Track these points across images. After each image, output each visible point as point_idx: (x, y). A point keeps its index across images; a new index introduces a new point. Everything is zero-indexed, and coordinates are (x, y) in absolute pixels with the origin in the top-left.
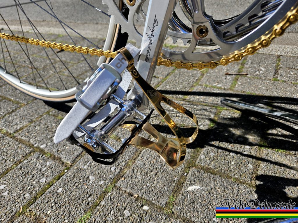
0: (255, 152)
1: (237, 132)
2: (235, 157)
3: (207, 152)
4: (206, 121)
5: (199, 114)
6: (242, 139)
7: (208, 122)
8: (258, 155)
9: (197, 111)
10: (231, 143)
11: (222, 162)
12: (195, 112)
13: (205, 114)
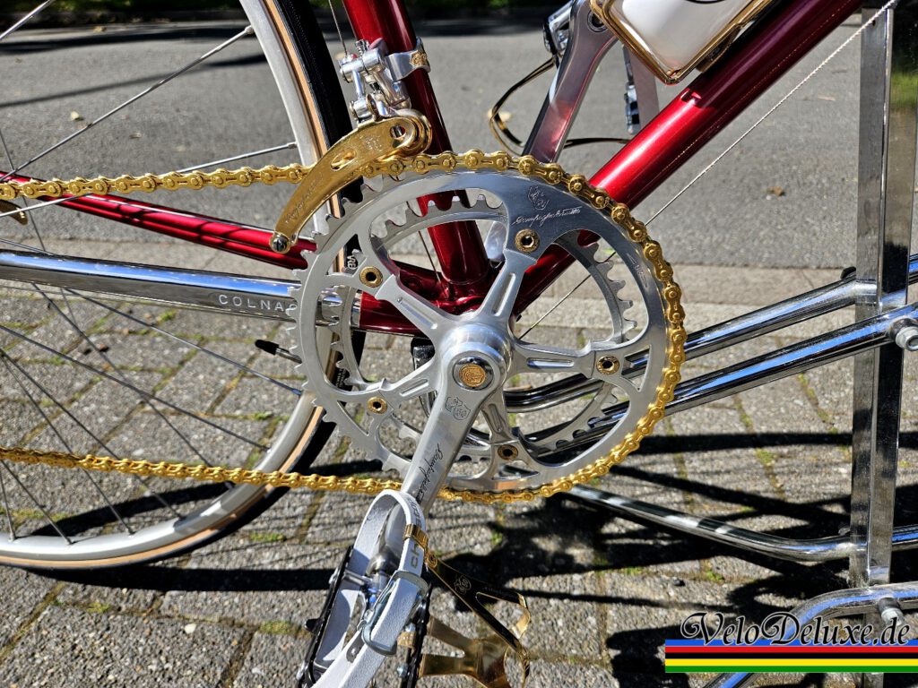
0: (592, 586)
1: (549, 545)
2: (562, 608)
3: (507, 611)
4: (483, 530)
5: (463, 514)
6: (562, 561)
7: (487, 533)
8: (600, 593)
9: (455, 507)
10: (544, 575)
11: (541, 626)
12: (454, 510)
13: (476, 511)
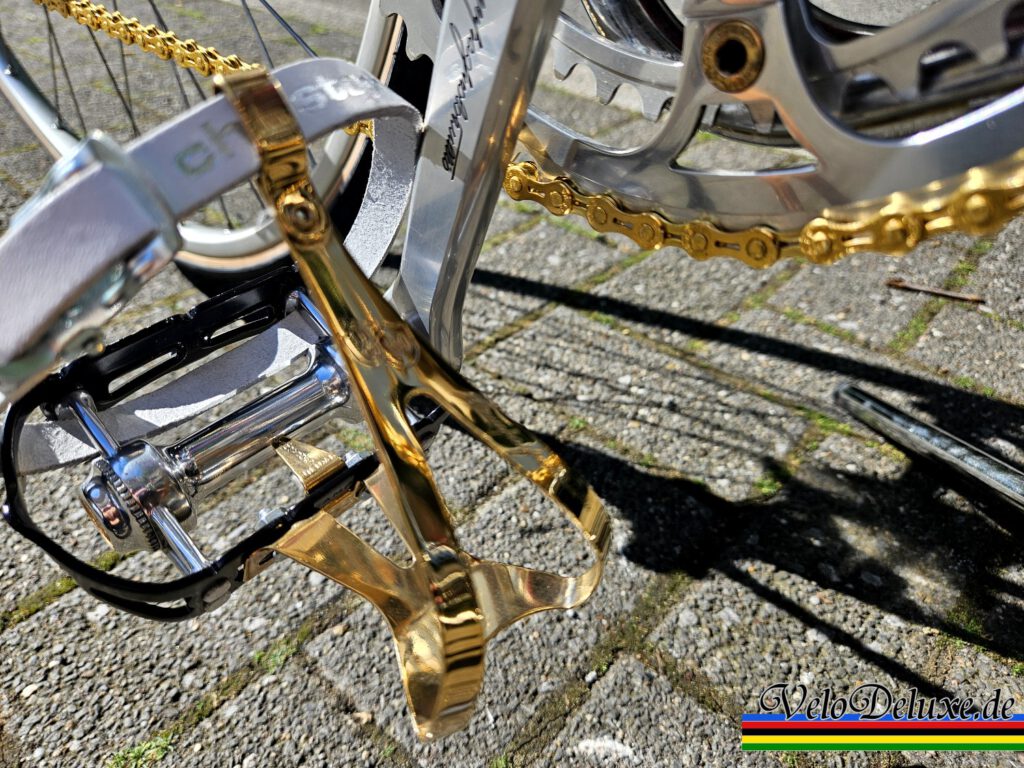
0: (919, 653)
1: (865, 543)
2: (826, 655)
3: (712, 602)
4: (750, 464)
5: (730, 426)
6: (878, 581)
7: (753, 471)
8: (928, 672)
9: (723, 412)
10: (824, 583)
11: (763, 660)
12: (717, 414)
13: (754, 432)
